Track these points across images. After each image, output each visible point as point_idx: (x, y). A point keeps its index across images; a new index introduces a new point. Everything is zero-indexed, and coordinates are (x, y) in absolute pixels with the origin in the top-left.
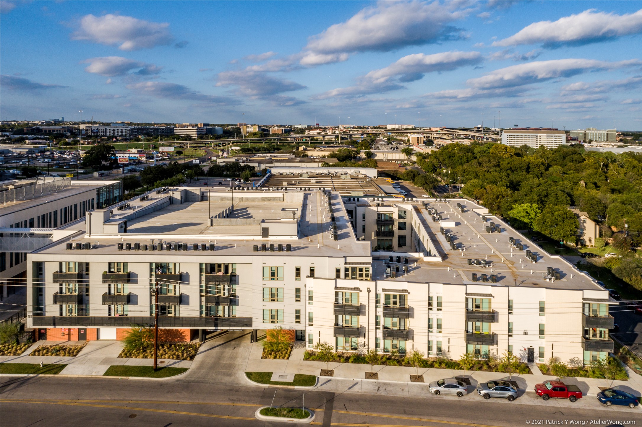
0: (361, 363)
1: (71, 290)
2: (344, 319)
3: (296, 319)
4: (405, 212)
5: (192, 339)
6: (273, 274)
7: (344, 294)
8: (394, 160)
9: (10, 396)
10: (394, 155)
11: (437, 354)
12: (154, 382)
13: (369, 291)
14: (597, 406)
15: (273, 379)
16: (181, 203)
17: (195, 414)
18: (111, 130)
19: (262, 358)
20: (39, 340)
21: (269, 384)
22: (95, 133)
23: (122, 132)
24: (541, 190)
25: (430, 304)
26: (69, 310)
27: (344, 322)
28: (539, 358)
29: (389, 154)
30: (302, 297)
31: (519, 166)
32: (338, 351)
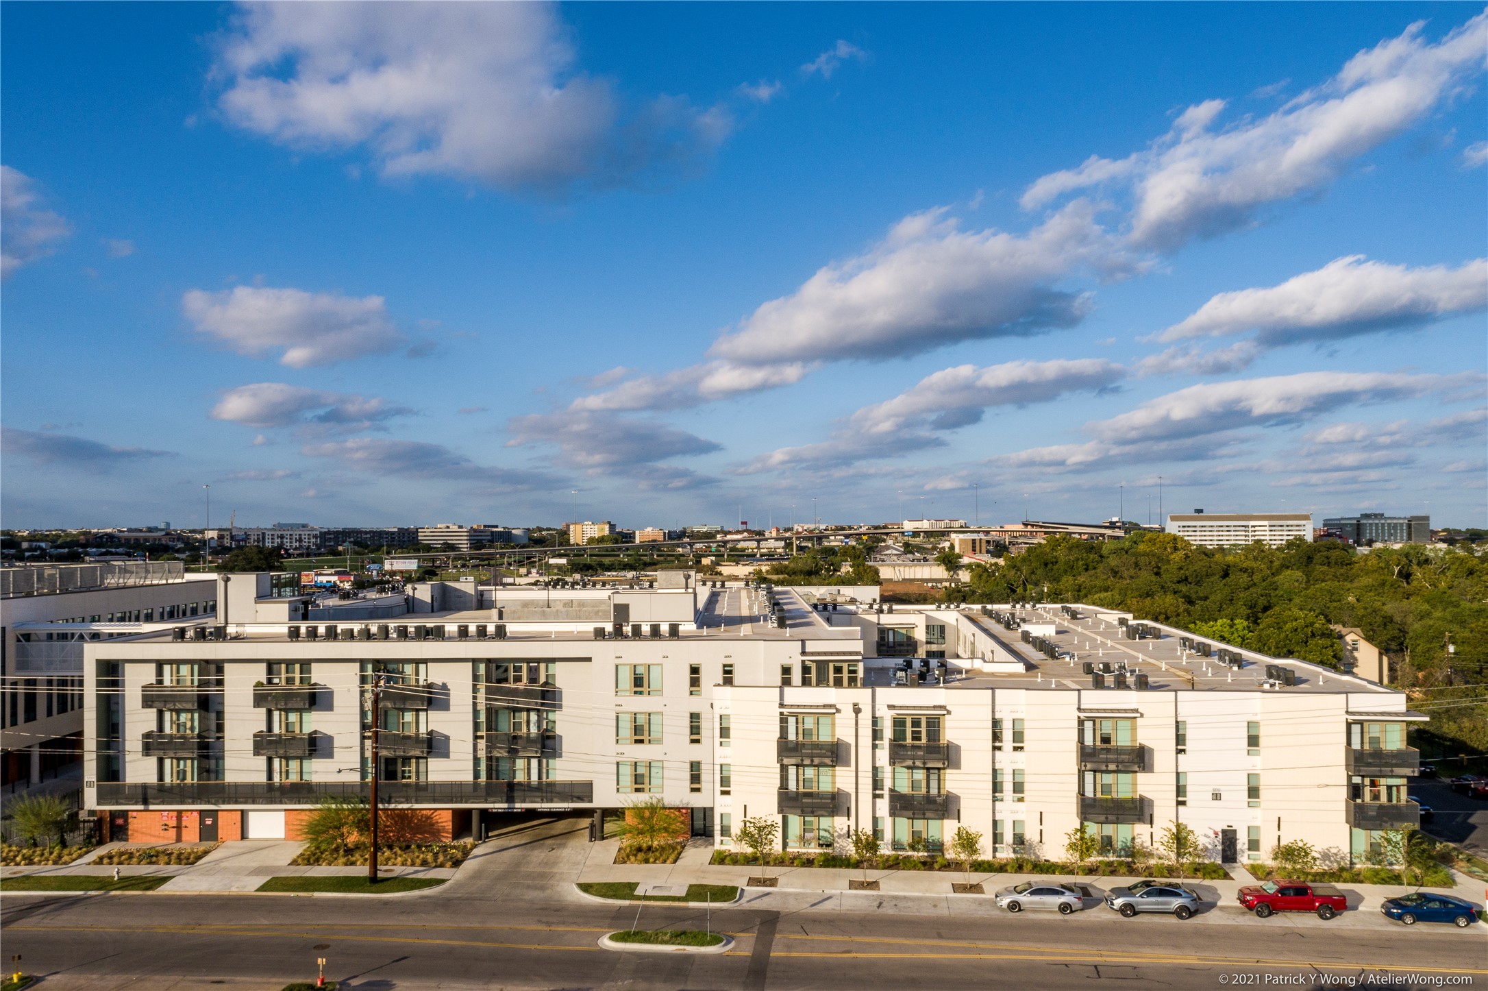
0: (841, 867)
1: (182, 729)
2: (801, 778)
3: (692, 783)
4: (942, 628)
5: (457, 835)
6: (638, 682)
7: (800, 720)
8: (918, 580)
9: (46, 921)
10: (918, 569)
11: (1015, 852)
12: (371, 901)
13: (857, 710)
14: (1381, 925)
15: (639, 891)
16: (432, 611)
17: (464, 943)
18: (276, 537)
19: (615, 863)
20: (111, 840)
21: (631, 899)
22: (239, 541)
23: (300, 540)
24: (1255, 595)
25: (996, 737)
26: (178, 772)
27: (801, 783)
28: (1247, 852)
29: (907, 568)
30: (705, 732)
31: (1205, 573)
32: (788, 850)
